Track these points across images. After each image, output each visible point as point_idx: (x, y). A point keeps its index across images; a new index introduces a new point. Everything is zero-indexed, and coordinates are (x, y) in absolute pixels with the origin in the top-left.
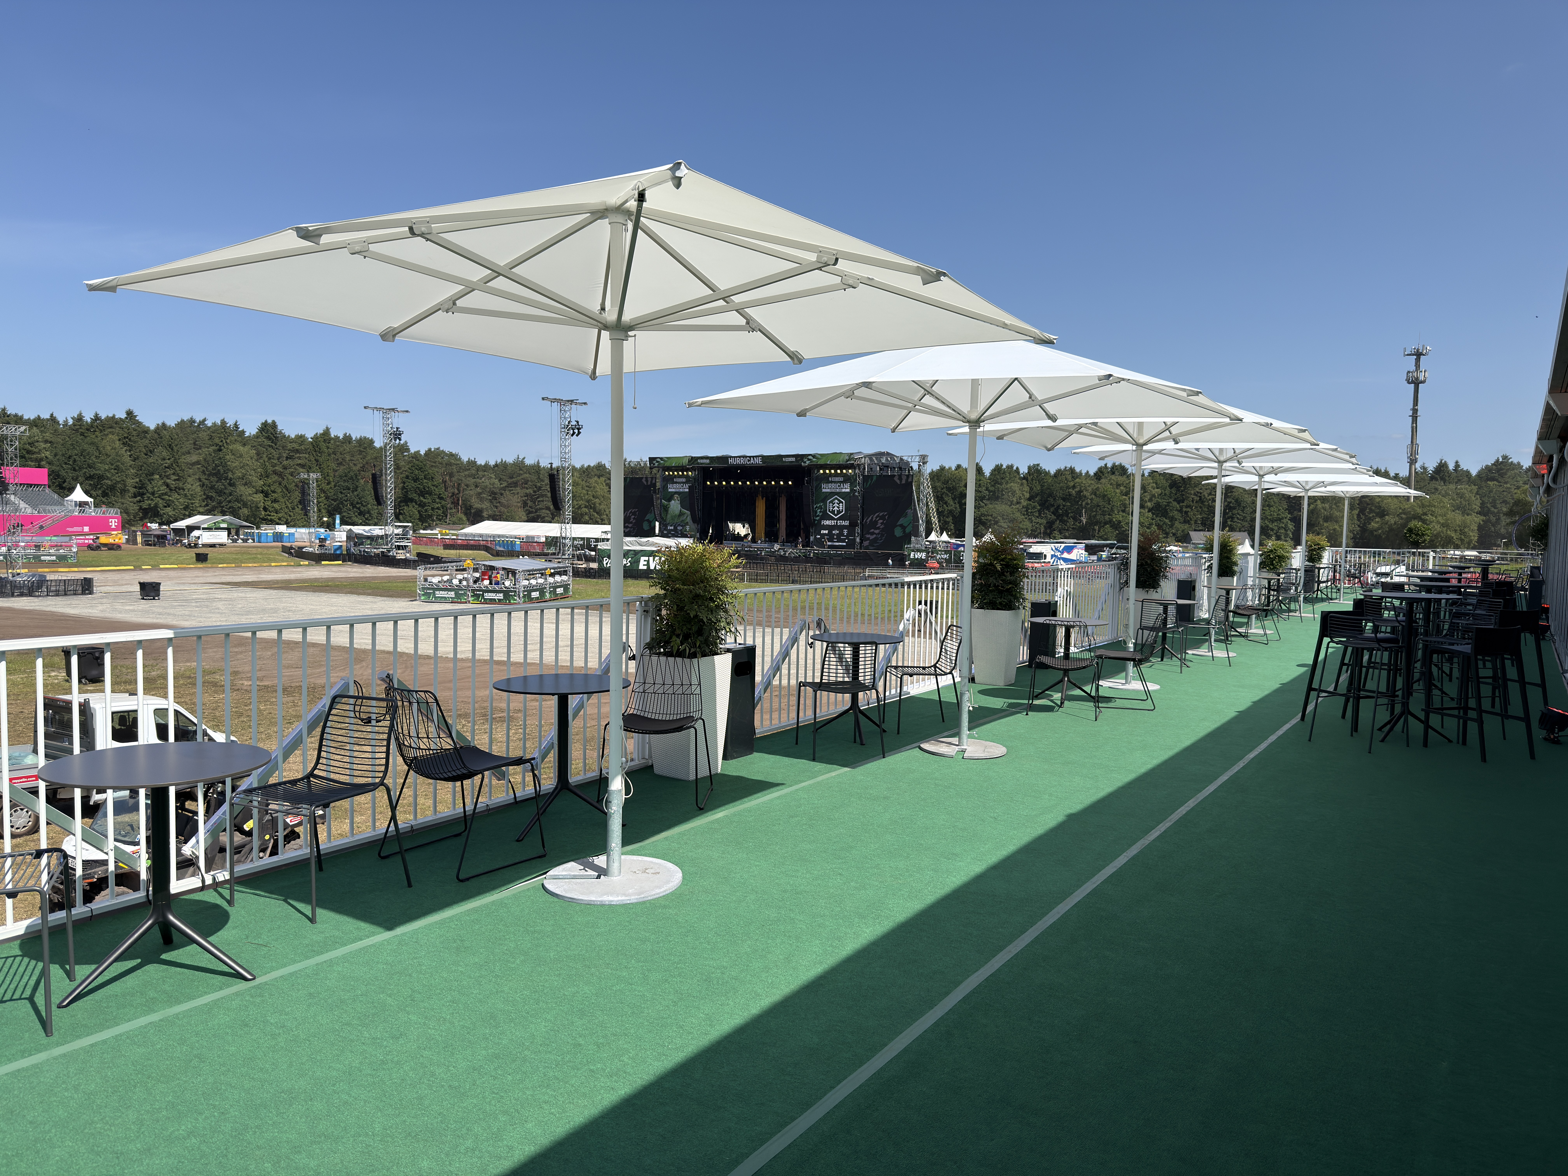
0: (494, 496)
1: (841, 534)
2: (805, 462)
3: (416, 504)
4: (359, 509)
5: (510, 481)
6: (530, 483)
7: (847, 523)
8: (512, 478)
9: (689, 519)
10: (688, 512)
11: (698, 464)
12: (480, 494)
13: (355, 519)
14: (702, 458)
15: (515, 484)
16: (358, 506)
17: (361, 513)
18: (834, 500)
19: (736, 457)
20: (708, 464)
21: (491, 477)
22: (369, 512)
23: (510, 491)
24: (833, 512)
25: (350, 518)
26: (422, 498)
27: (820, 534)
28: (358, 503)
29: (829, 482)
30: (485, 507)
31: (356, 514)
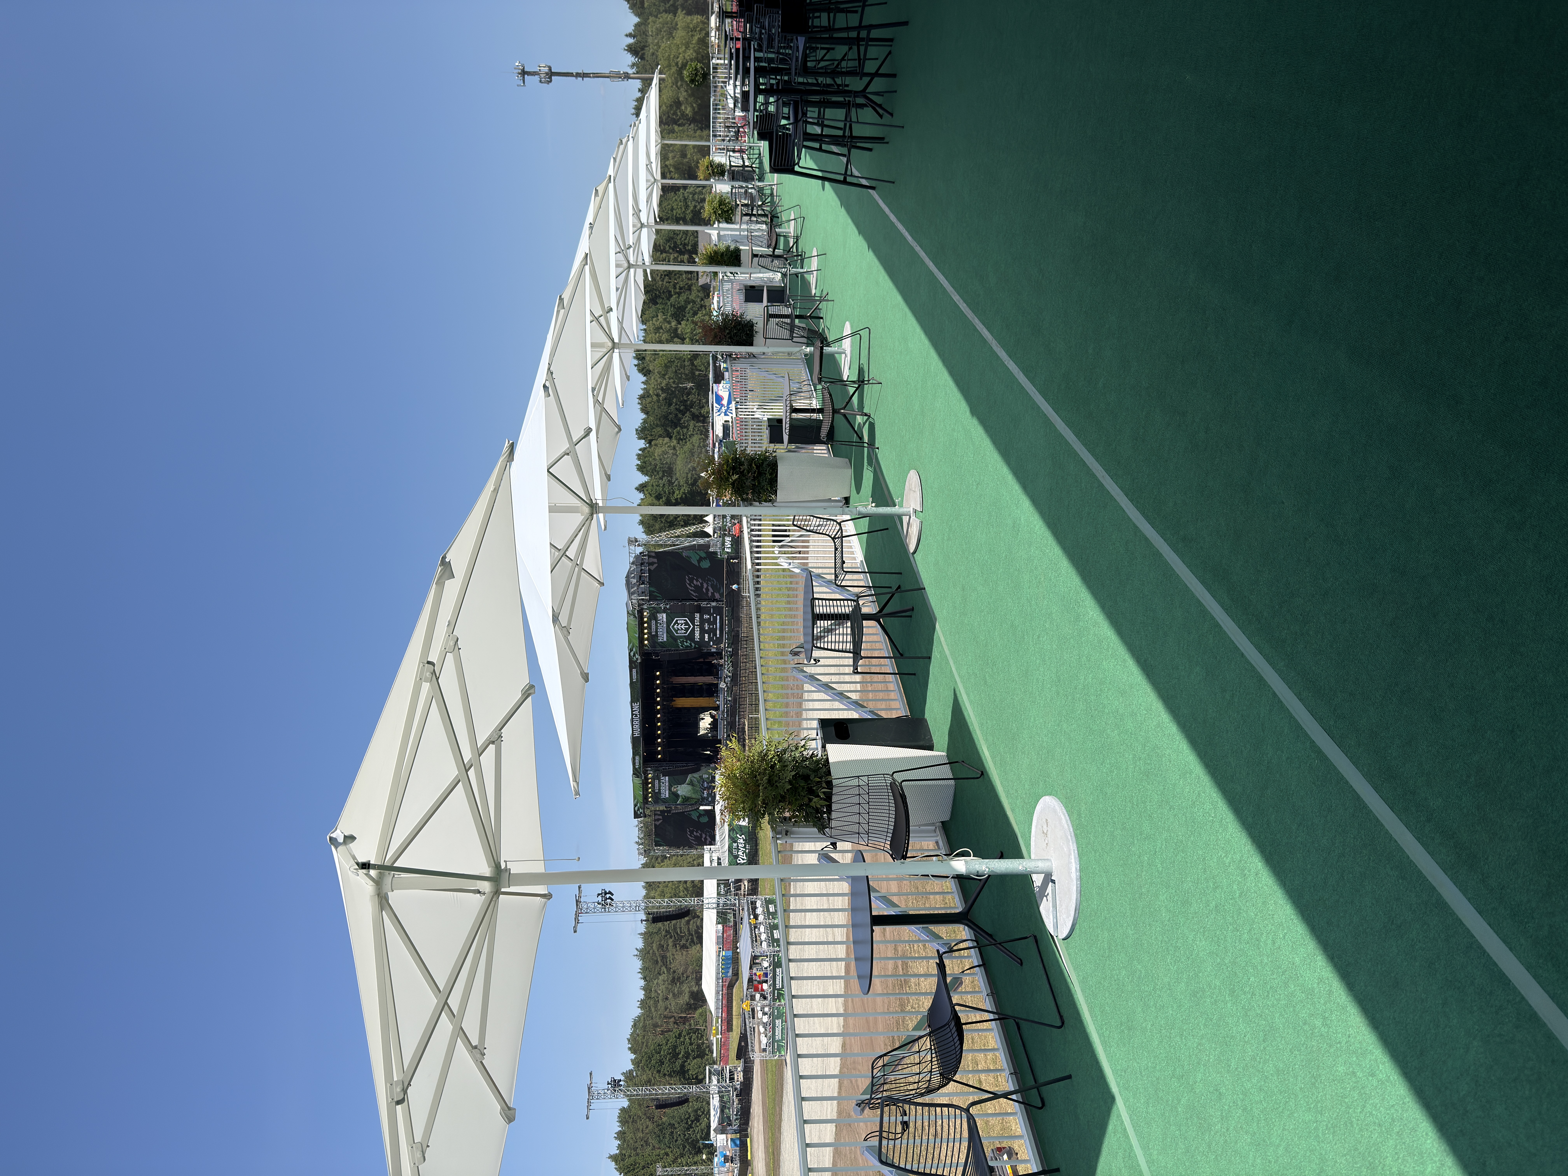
0: (676, 980)
1: (708, 621)
2: (637, 659)
3: (686, 1061)
4: (692, 1121)
5: (660, 963)
6: (662, 943)
7: (697, 615)
8: (657, 962)
9: (696, 775)
10: (690, 776)
11: (640, 768)
12: (674, 995)
13: (703, 1125)
14: (634, 764)
15: (664, 957)
16: (690, 1123)
17: (697, 1119)
18: (674, 629)
19: (633, 728)
20: (640, 757)
21: (657, 983)
22: (696, 1111)
23: (671, 963)
24: (686, 630)
25: (702, 1130)
26: (680, 1056)
27: (709, 642)
28: (687, 1123)
29: (657, 635)
30: (688, 989)
31: (698, 1124)
